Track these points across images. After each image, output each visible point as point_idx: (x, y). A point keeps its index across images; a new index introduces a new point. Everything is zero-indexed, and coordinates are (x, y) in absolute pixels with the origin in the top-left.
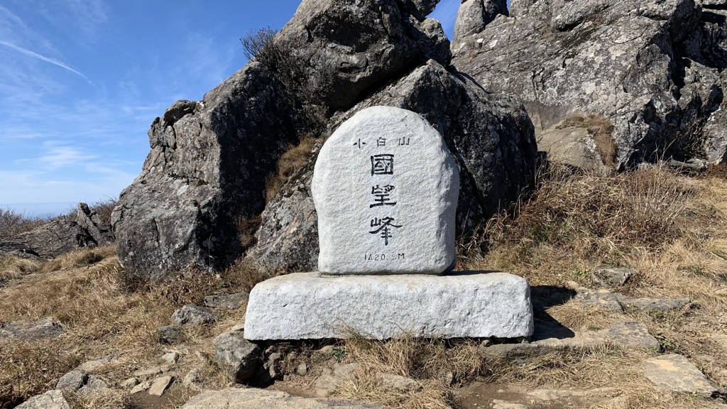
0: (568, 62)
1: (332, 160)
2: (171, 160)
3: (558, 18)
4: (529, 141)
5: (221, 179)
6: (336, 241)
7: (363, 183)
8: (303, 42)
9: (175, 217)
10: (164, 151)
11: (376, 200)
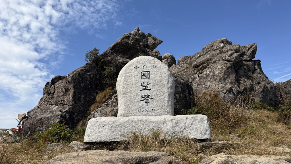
0: (200, 75)
1: (126, 73)
2: (51, 99)
3: (194, 63)
4: (191, 93)
5: (72, 102)
6: (126, 104)
7: (138, 82)
8: (110, 54)
9: (51, 117)
10: (49, 95)
11: (143, 88)
